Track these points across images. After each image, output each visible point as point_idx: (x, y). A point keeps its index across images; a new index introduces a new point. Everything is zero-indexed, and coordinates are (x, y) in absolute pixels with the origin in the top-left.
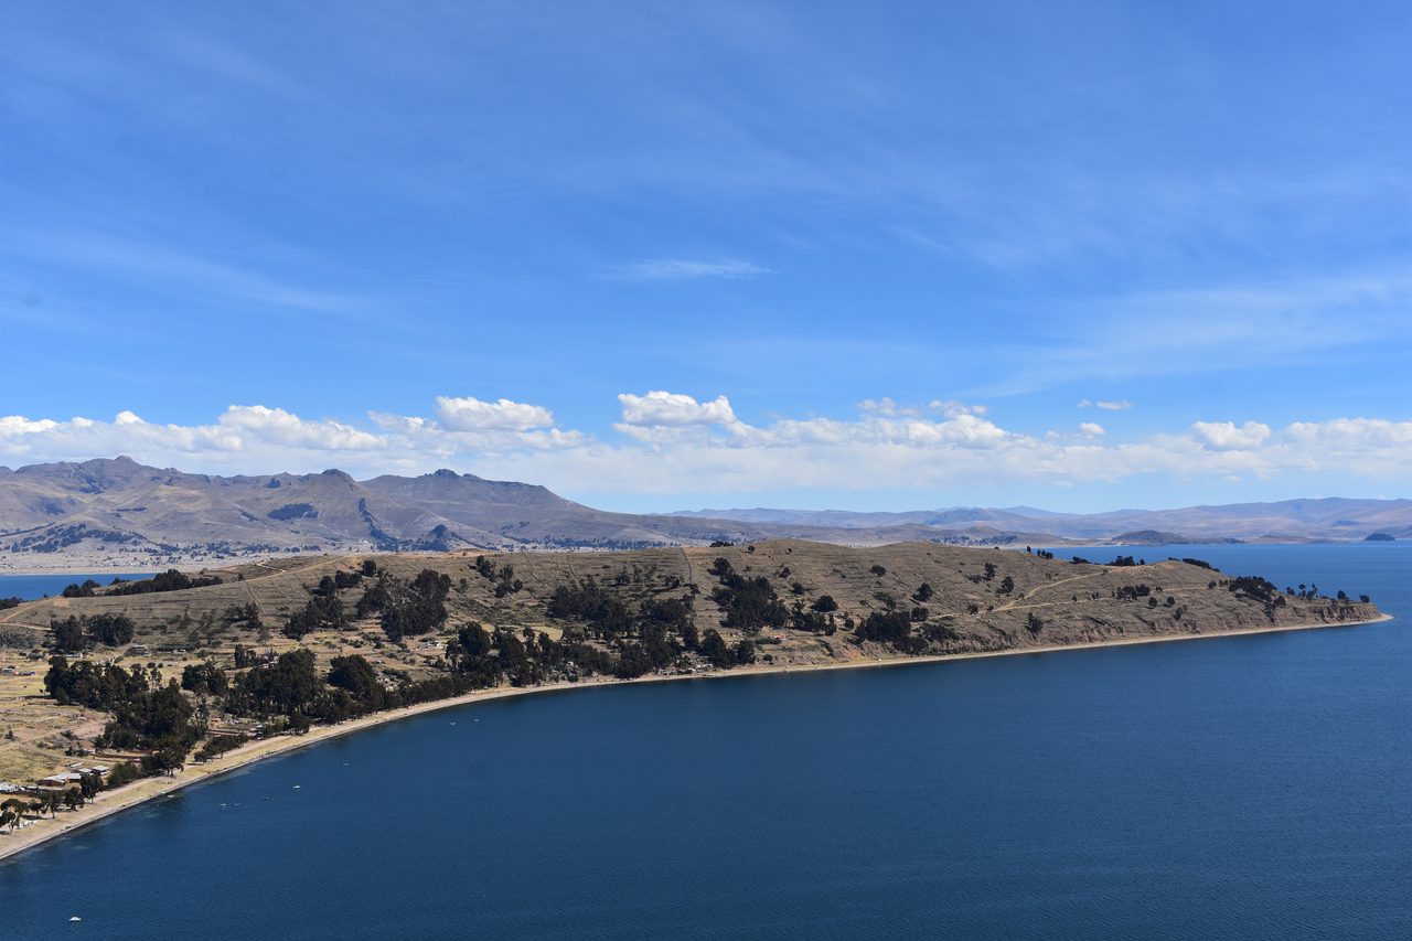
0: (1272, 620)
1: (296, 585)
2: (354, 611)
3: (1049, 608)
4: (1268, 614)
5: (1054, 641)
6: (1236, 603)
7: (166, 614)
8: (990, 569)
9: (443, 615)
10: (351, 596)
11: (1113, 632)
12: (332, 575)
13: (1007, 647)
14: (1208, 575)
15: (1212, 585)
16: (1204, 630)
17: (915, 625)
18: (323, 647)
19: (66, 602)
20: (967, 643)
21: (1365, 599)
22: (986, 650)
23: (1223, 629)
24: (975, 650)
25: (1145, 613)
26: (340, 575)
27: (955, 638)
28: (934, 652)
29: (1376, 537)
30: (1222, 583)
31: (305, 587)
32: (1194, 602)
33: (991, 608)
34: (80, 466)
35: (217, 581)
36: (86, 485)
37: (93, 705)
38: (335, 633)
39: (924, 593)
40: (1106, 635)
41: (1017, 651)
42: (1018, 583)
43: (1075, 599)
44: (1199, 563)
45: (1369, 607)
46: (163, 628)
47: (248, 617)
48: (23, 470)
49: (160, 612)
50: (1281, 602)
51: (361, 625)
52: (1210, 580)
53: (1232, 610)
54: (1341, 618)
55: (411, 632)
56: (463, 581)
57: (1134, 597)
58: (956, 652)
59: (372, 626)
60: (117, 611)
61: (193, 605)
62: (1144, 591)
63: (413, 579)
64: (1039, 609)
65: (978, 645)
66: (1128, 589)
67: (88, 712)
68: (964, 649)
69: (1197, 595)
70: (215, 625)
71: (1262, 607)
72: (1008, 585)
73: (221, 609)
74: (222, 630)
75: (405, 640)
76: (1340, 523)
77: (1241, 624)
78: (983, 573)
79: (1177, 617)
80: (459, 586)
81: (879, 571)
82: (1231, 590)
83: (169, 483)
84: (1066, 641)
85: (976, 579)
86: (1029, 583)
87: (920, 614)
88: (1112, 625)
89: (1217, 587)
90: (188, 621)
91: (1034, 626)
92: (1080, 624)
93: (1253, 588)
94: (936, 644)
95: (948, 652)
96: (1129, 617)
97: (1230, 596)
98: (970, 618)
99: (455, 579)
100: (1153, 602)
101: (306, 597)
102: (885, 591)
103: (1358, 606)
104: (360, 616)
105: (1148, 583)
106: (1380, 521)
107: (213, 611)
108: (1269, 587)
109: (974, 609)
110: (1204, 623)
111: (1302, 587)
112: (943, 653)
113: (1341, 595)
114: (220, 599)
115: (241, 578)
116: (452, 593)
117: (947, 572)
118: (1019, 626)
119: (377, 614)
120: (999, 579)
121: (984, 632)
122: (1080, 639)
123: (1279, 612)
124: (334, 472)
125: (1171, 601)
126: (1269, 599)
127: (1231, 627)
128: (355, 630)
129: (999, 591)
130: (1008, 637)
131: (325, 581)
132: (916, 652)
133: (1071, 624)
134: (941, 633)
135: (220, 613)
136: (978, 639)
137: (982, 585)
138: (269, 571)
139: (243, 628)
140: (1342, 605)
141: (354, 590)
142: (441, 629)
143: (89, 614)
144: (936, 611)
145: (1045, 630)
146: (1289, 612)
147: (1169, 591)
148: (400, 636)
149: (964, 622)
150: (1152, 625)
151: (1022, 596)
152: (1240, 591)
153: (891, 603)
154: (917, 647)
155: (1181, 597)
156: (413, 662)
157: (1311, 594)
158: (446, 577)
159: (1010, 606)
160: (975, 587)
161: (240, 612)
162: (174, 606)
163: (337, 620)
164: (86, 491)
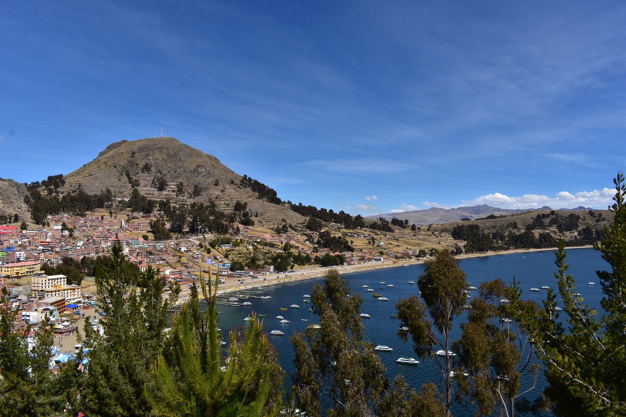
1: (529, 218)
2: (548, 224)
7: (490, 225)
9: (577, 226)
10: (547, 221)
12: (541, 215)
18: (537, 233)
19: (461, 222)
26: (543, 215)
31: (532, 218)
34: (474, 207)
35: (505, 217)
36: (475, 212)
37: (465, 240)
38: (542, 230)
46: (489, 228)
47: (515, 226)
48: (459, 208)
49: (487, 224)
51: (550, 228)
55: (567, 231)
56: (584, 217)
59: (554, 228)
60: (476, 224)
61: (498, 223)
63: (567, 216)
67: (463, 241)
70: (504, 228)
73: (506, 223)
74: (506, 229)
75: (564, 232)
80: (583, 219)
83: (498, 211)
90: (496, 226)
99: (582, 217)
101: (532, 220)
104: (550, 225)
107: (504, 224)
114: (506, 221)
115: (512, 216)
116: (580, 221)
119: (555, 225)
124: (546, 207)
128: (548, 229)
131: (538, 216)
135: (506, 225)
138: (521, 214)
139: (512, 228)
141: (548, 219)
142: (577, 230)
143: (467, 224)
148: (562, 231)
156: (567, 237)
158: (578, 216)
161: (512, 224)
162: (492, 223)
163: (542, 226)
164: (475, 214)
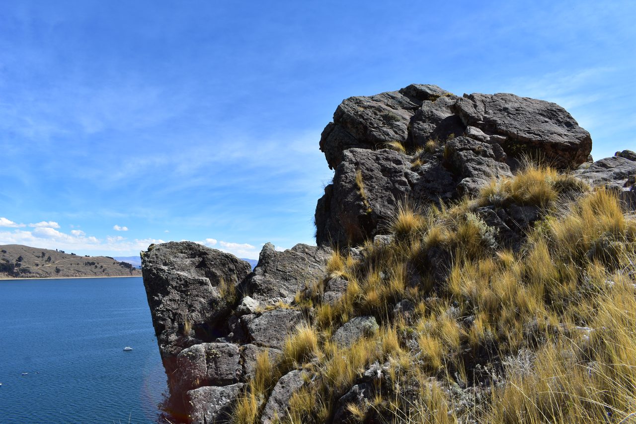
0: (131, 274)
3: (63, 267)
4: (131, 272)
5: (63, 276)
6: (121, 268)
8: (43, 254)
11: (83, 275)
13: (47, 277)
15: (114, 263)
16: (111, 275)
17: (16, 268)
20: (34, 275)
22: (41, 277)
23: (117, 275)
24: (37, 277)
25: (94, 270)
27: (30, 273)
28: (22, 277)
32: (108, 268)
33: (43, 265)
39: (20, 259)
40: (81, 275)
41: (51, 278)
42: (53, 259)
43: (71, 264)
44: (110, 258)
50: (134, 269)
52: (113, 262)
53: (120, 270)
57: (90, 265)
58: (30, 277)
62: (93, 264)
64: (59, 267)
65: (38, 276)
66: (88, 263)
68: (33, 277)
69: (110, 266)
71: (129, 270)
72: (49, 259)
77: (122, 274)
78: (41, 255)
79: (103, 272)
81: (4, 252)
82: (120, 265)
84: (68, 276)
85: (39, 257)
86: (56, 259)
87: (18, 265)
88: (83, 272)
89: (116, 264)
91: (58, 271)
92: (73, 271)
93: (126, 265)
94: (23, 274)
95: (27, 277)
96: (89, 271)
97: (119, 267)
98: (35, 268)
100: (96, 267)
102: (6, 258)
105: (94, 262)
108: (131, 265)
109: (37, 265)
110: (112, 273)
112: (25, 277)
117: (28, 254)
118: (53, 271)
120: (46, 258)
121: (40, 272)
122: (73, 276)
123: (134, 271)
125: (102, 267)
126: (131, 268)
127: (119, 275)
129: (46, 261)
130: (49, 274)
132: (16, 276)
133: (70, 271)
134: (25, 271)
136: (38, 274)
137: (41, 259)
144: (24, 265)
145: (61, 273)
146: (136, 272)
147: (101, 264)
149: (33, 269)
150: (96, 273)
151: (54, 262)
152: (123, 266)
153: (8, 261)
154: (17, 275)
155: (105, 266)
159: (50, 265)
160: (38, 259)
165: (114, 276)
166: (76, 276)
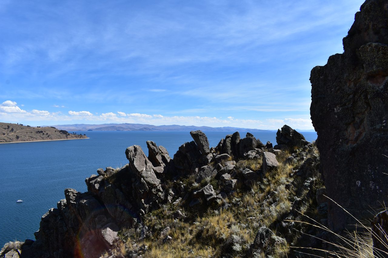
0: (67, 138)
3: (21, 134)
4: (66, 137)
5: (22, 140)
6: (60, 134)
8: (9, 127)
11: (35, 139)
13: (11, 142)
14: (55, 130)
15: (56, 131)
16: (54, 139)
20: (2, 140)
21: (85, 135)
22: (6, 142)
23: (57, 139)
24: (4, 142)
25: (42, 136)
29: (89, 130)
30: (58, 131)
33: (8, 134)
40: (33, 140)
41: (13, 142)
42: (15, 130)
43: (27, 133)
44: (53, 128)
45: (85, 136)
50: (69, 134)
53: (59, 136)
54: (80, 138)
57: (40, 133)
62: (42, 132)
64: (19, 135)
65: (4, 141)
66: (38, 131)
69: (53, 133)
71: (65, 135)
72: (12, 130)
76: (83, 128)
77: (61, 138)
78: (7, 127)
79: (48, 137)
82: (60, 132)
84: (24, 140)
85: (5, 129)
86: (17, 130)
88: (34, 138)
91: (17, 137)
92: (28, 137)
93: (64, 132)
96: (38, 137)
97: (59, 133)
98: (3, 136)
100: (43, 134)
103: (83, 136)
105: (43, 131)
106: (90, 128)
108: (67, 132)
109: (4, 134)
110: (54, 138)
111: (73, 133)
113: (81, 135)
118: (14, 137)
120: (10, 129)
121: (6, 138)
122: (28, 140)
123: (68, 136)
125: (47, 134)
126: (66, 134)
127: (59, 139)
129: (10, 131)
130: (11, 140)
133: (26, 137)
136: (5, 140)
137: (7, 130)
140: (81, 136)
145: (20, 139)
146: (71, 136)
147: (47, 132)
150: (43, 138)
151: (15, 132)
152: (61, 133)
155: (49, 133)
157: (75, 134)
159: (13, 134)
160: (5, 130)
165: (56, 139)
166: (30, 140)
